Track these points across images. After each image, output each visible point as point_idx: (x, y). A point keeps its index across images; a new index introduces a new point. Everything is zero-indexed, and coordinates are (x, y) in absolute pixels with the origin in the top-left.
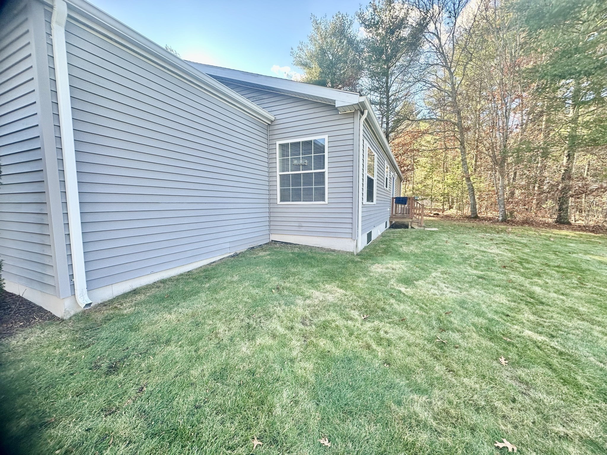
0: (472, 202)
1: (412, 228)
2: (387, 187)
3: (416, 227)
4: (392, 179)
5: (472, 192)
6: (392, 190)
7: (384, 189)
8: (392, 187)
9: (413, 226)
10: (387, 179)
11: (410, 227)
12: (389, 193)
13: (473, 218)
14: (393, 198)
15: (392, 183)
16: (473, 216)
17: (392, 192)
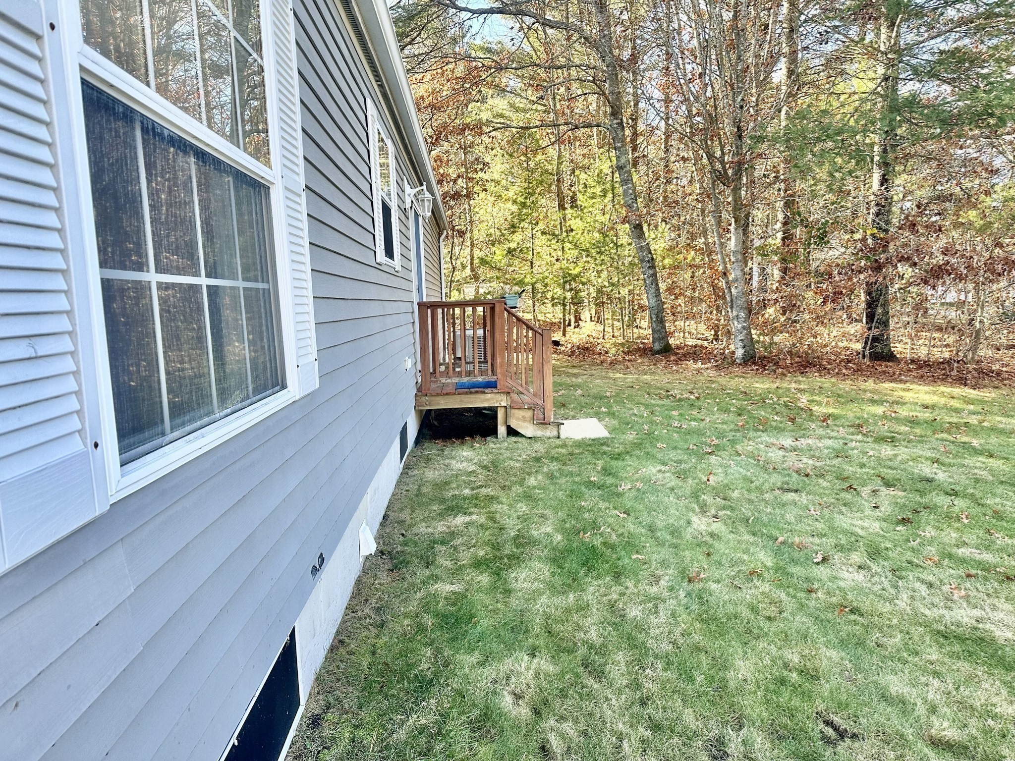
0: (653, 302)
1: (512, 432)
2: (389, 252)
3: (528, 429)
4: (411, 215)
5: (651, 272)
6: (413, 266)
7: (378, 267)
8: (413, 255)
9: (514, 424)
10: (386, 211)
11: (502, 430)
12: (403, 284)
13: (658, 352)
14: (421, 305)
15: (411, 234)
16: (657, 347)
17: (414, 276)
